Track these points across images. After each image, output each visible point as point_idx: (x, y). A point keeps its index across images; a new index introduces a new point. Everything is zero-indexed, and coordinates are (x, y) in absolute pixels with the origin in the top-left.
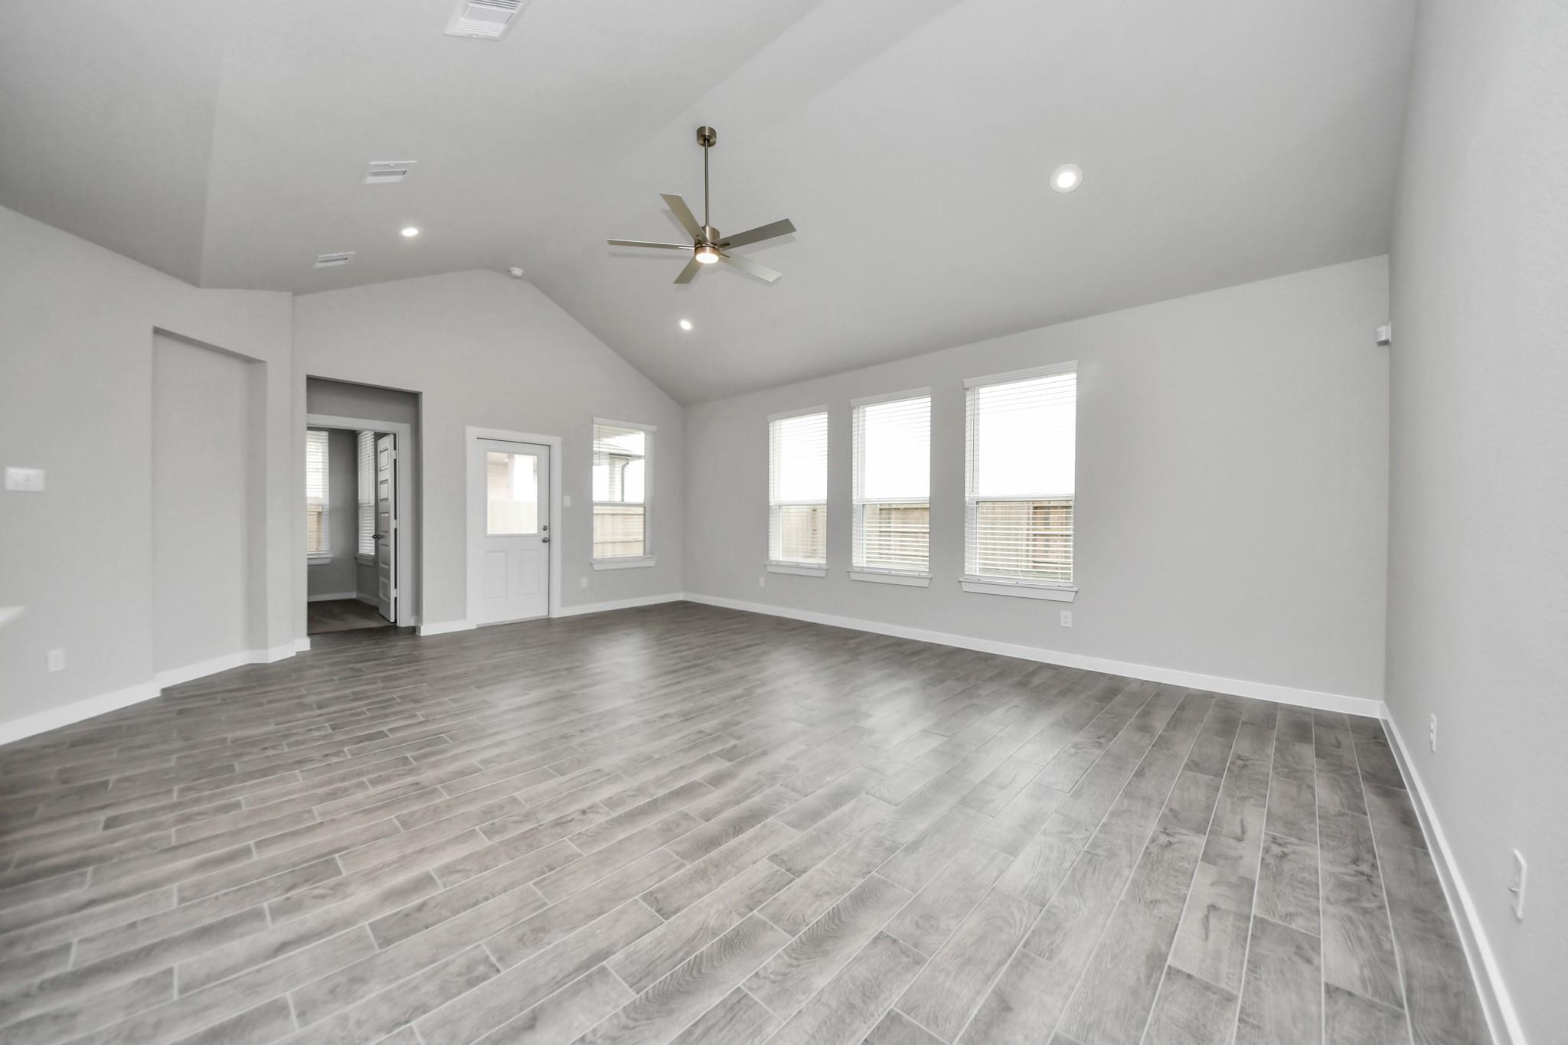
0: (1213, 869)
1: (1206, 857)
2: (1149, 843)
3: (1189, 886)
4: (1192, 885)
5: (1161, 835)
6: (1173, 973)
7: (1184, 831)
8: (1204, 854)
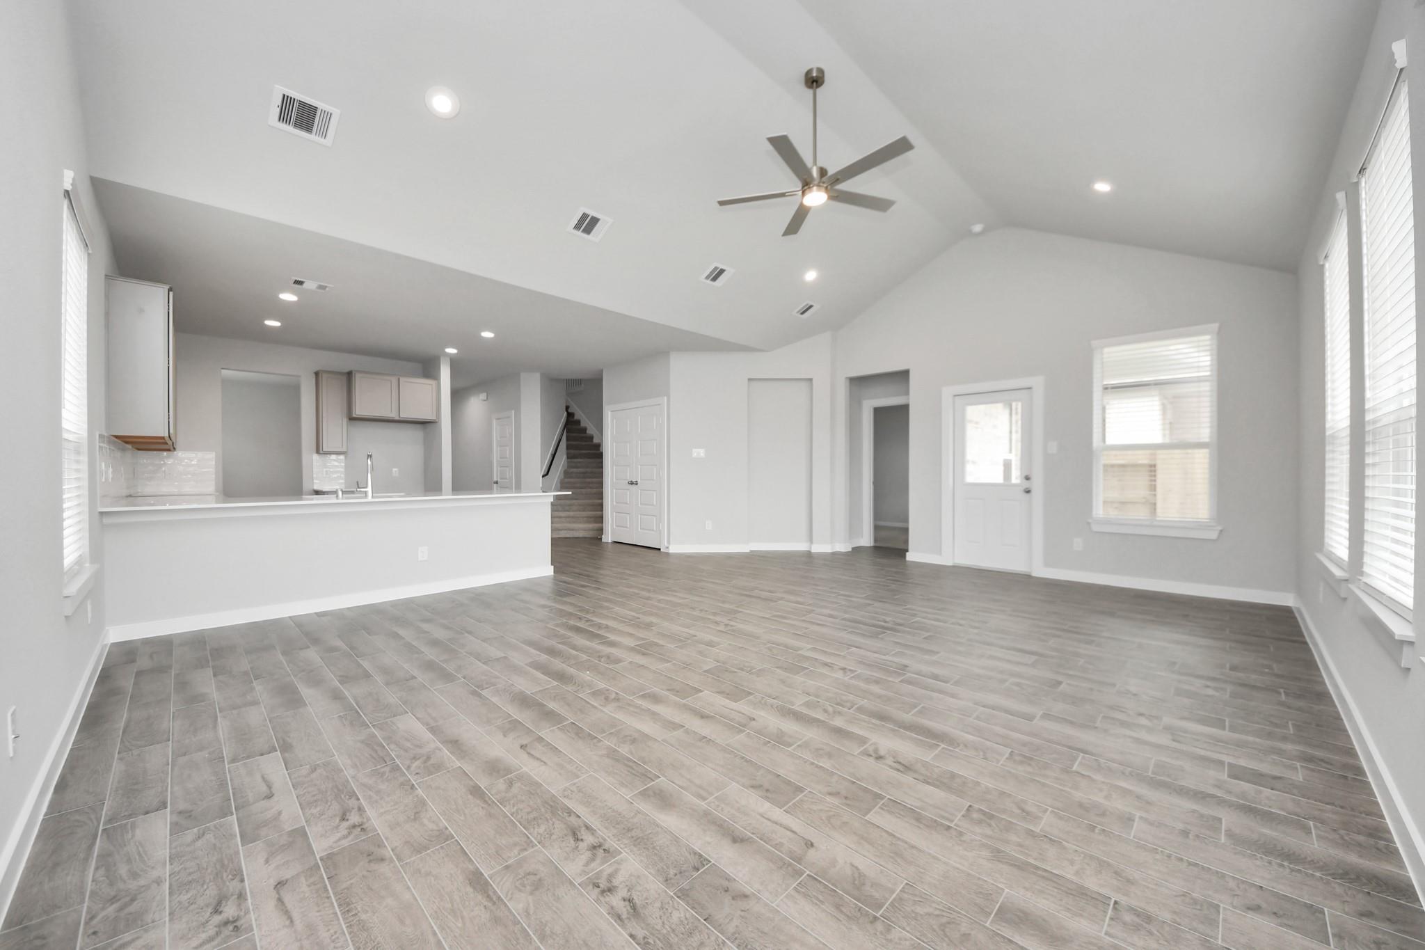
0: (288, 827)
1: (302, 833)
2: (361, 804)
3: (297, 797)
4: (296, 799)
5: (360, 821)
6: (273, 749)
7: (345, 843)
8: (306, 834)
